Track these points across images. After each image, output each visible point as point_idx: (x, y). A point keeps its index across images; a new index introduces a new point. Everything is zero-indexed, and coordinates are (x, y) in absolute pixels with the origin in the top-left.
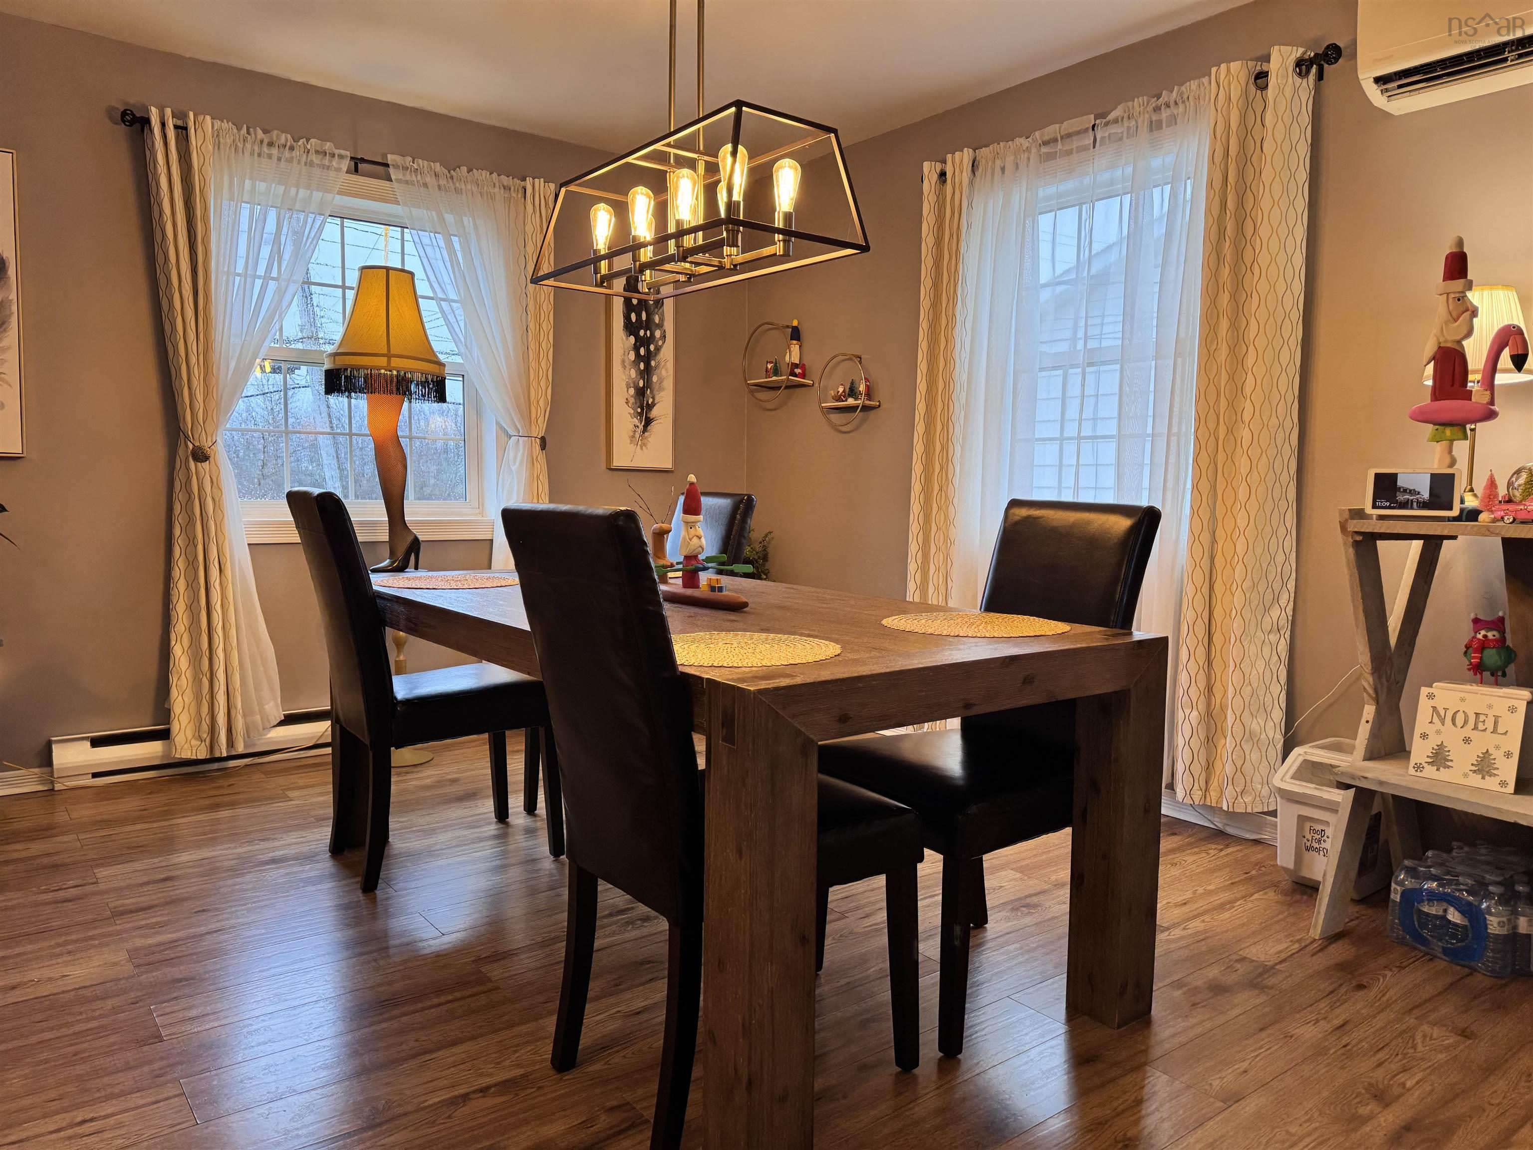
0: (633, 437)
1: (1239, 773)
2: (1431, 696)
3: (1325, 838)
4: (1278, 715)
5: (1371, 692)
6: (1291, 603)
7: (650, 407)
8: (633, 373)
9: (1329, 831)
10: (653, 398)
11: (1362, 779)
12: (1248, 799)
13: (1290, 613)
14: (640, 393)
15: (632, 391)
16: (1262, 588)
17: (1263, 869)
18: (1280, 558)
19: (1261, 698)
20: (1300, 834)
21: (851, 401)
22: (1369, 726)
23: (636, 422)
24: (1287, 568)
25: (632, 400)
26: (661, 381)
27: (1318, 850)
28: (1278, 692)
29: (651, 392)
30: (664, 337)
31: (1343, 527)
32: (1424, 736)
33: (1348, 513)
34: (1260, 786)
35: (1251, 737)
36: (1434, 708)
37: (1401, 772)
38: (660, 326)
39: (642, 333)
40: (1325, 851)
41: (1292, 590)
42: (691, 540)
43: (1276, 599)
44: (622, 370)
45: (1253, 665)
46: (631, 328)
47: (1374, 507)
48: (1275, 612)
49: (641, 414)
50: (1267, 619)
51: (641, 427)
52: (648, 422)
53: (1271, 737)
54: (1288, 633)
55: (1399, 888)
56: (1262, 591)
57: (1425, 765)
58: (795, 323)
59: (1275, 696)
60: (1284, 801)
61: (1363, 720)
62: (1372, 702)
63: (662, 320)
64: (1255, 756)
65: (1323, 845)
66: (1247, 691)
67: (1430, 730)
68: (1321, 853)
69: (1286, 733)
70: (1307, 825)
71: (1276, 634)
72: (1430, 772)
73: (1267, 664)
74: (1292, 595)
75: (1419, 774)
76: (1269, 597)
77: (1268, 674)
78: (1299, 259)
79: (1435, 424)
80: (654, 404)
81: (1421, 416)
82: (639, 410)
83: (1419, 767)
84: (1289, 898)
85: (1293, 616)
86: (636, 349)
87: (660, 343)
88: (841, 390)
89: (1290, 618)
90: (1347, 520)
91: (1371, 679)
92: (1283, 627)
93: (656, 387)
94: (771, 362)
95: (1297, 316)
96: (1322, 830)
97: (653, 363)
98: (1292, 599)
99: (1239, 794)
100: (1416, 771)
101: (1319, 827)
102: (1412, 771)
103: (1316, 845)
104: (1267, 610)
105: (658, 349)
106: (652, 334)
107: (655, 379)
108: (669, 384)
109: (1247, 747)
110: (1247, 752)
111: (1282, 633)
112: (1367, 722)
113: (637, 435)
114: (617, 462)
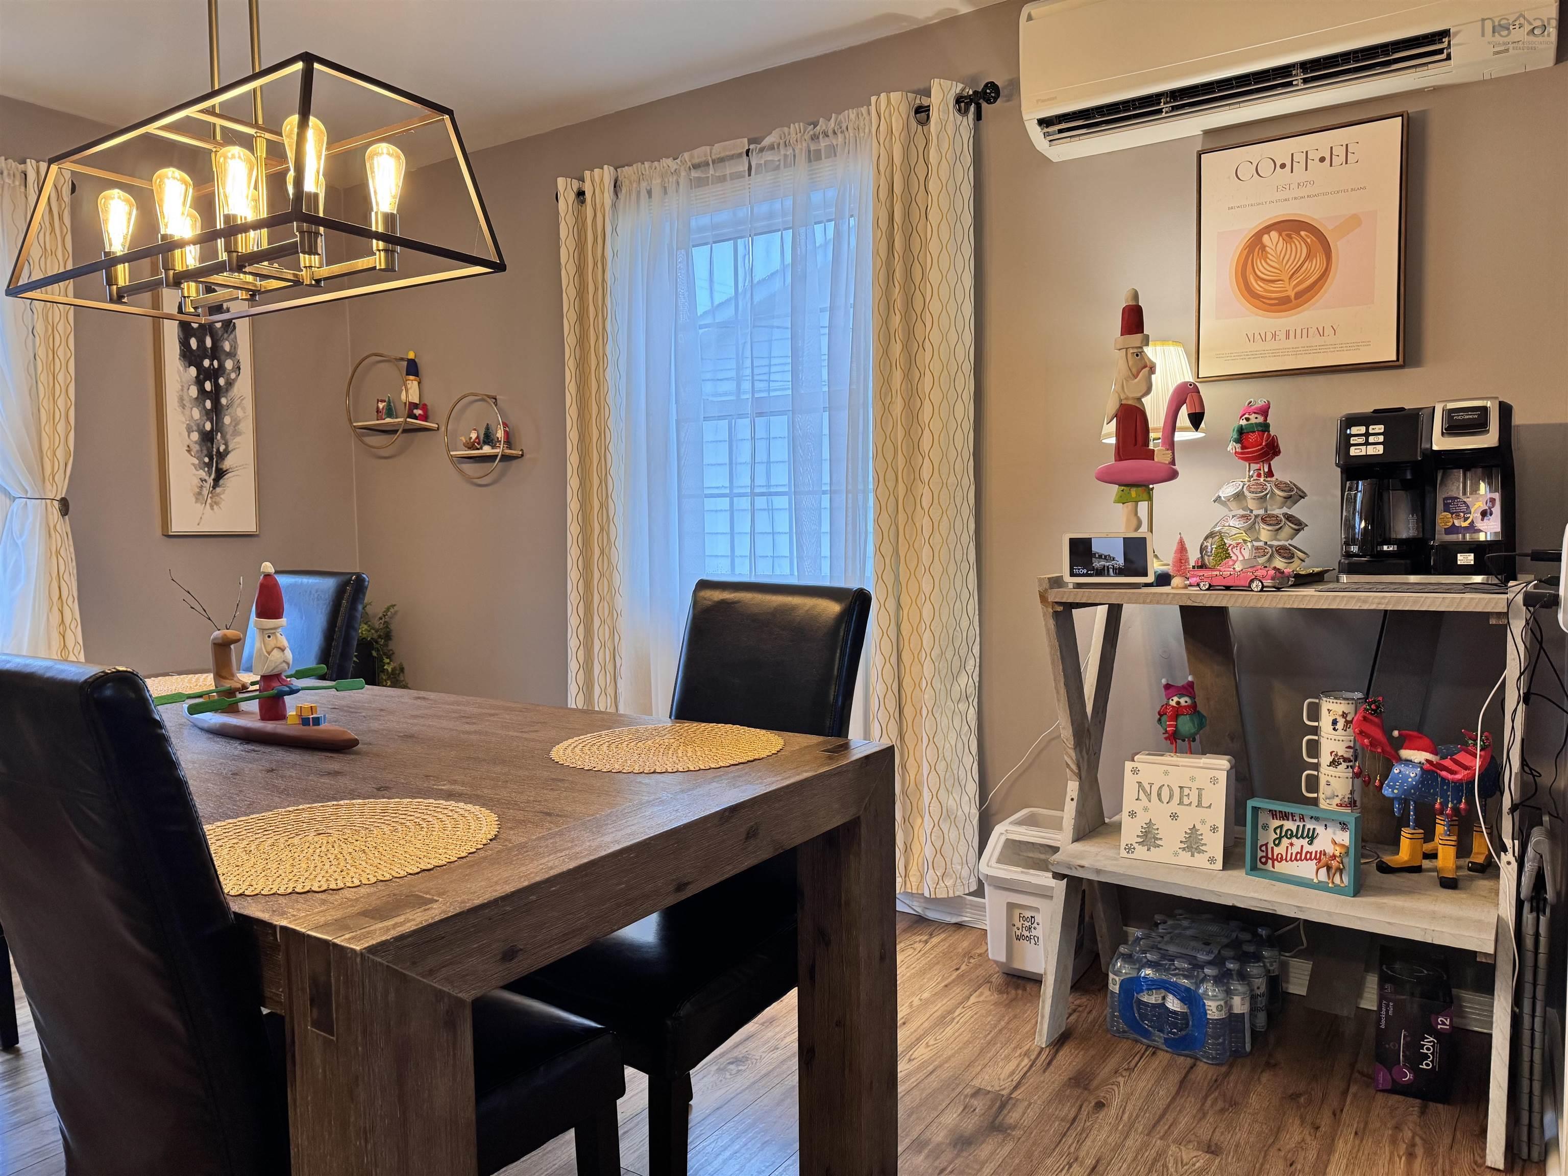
0: (200, 493)
1: (939, 855)
2: (1135, 771)
3: (1035, 925)
4: (972, 788)
5: (1074, 767)
6: (977, 669)
7: (222, 456)
8: (196, 414)
9: (1039, 918)
10: (226, 444)
11: (1078, 867)
12: (949, 882)
13: (977, 679)
14: (207, 438)
15: (195, 436)
16: (949, 654)
17: (972, 961)
18: (965, 623)
19: (956, 772)
20: (1010, 925)
21: (487, 450)
22: (1074, 803)
23: (202, 474)
24: (971, 633)
25: (195, 448)
26: (236, 422)
27: (1028, 939)
28: (970, 762)
29: (223, 437)
30: (238, 368)
31: (1043, 598)
32: (1132, 814)
33: (1047, 581)
34: (960, 867)
35: (947, 815)
36: (1139, 783)
37: (1111, 853)
38: (232, 355)
39: (206, 363)
40: (1036, 939)
41: (977, 655)
42: (269, 653)
43: (963, 666)
44: (179, 410)
45: (946, 737)
46: (189, 357)
47: (1072, 575)
48: (963, 679)
49: (209, 465)
50: (956, 688)
51: (210, 481)
52: (220, 474)
53: (967, 812)
54: (976, 700)
55: (1117, 978)
56: (949, 657)
57: (1136, 845)
58: (411, 355)
59: (968, 768)
60: (991, 888)
61: (1068, 799)
62: (1075, 778)
63: (234, 347)
64: (953, 834)
65: (1034, 933)
66: (941, 766)
67: (1137, 807)
68: (1033, 941)
69: (981, 806)
70: (1017, 912)
71: (965, 703)
72: (1141, 852)
73: (959, 735)
74: (978, 660)
75: (1130, 856)
76: (956, 663)
77: (960, 745)
78: (968, 309)
79: (1120, 485)
80: (227, 452)
81: (1106, 477)
82: (207, 460)
83: (1130, 849)
84: (1005, 996)
85: (980, 682)
86: (199, 383)
87: (233, 376)
88: (474, 435)
89: (977, 685)
90: (1046, 590)
91: (1072, 753)
92: (971, 694)
93: (229, 430)
94: (382, 401)
95: (968, 367)
96: (1032, 917)
97: (224, 401)
98: (978, 665)
99: (940, 878)
100: (1128, 852)
101: (1028, 914)
102: (1124, 853)
103: (1026, 933)
104: (955, 678)
105: (230, 384)
106: (221, 365)
107: (227, 420)
108: (247, 427)
109: (945, 827)
110: (946, 832)
111: (970, 701)
112: (1072, 799)
113: (205, 492)
114: (177, 527)
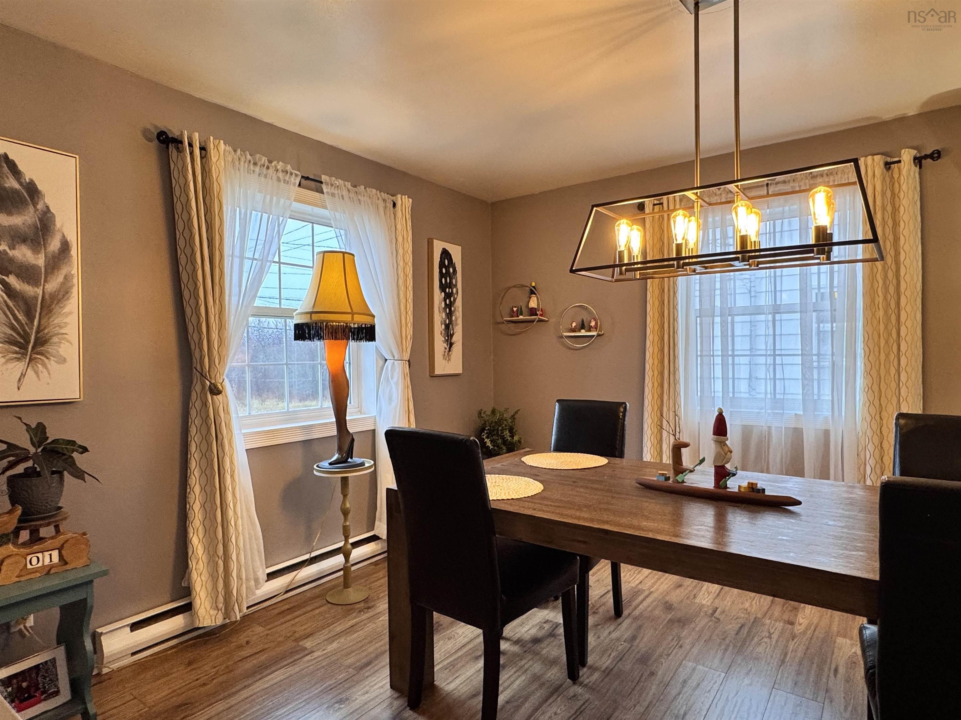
0: (444, 355)
7: (452, 336)
8: (444, 315)
10: (453, 330)
14: (447, 327)
15: (443, 326)
21: (583, 333)
23: (445, 345)
25: (443, 332)
26: (456, 319)
29: (452, 327)
30: (457, 292)
38: (456, 286)
39: (447, 290)
44: (438, 314)
46: (443, 288)
49: (447, 341)
51: (448, 349)
52: (451, 345)
58: (533, 284)
63: (456, 282)
80: (453, 334)
82: (447, 338)
86: (445, 300)
87: (456, 296)
88: (574, 324)
93: (454, 323)
94: (515, 307)
97: (453, 309)
105: (455, 300)
106: (452, 291)
107: (454, 318)
108: (460, 321)
113: (446, 354)
114: (438, 372)
